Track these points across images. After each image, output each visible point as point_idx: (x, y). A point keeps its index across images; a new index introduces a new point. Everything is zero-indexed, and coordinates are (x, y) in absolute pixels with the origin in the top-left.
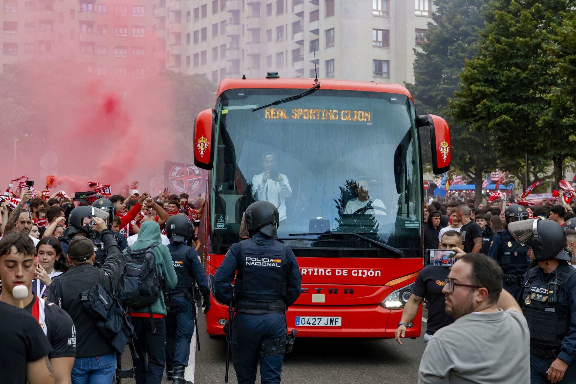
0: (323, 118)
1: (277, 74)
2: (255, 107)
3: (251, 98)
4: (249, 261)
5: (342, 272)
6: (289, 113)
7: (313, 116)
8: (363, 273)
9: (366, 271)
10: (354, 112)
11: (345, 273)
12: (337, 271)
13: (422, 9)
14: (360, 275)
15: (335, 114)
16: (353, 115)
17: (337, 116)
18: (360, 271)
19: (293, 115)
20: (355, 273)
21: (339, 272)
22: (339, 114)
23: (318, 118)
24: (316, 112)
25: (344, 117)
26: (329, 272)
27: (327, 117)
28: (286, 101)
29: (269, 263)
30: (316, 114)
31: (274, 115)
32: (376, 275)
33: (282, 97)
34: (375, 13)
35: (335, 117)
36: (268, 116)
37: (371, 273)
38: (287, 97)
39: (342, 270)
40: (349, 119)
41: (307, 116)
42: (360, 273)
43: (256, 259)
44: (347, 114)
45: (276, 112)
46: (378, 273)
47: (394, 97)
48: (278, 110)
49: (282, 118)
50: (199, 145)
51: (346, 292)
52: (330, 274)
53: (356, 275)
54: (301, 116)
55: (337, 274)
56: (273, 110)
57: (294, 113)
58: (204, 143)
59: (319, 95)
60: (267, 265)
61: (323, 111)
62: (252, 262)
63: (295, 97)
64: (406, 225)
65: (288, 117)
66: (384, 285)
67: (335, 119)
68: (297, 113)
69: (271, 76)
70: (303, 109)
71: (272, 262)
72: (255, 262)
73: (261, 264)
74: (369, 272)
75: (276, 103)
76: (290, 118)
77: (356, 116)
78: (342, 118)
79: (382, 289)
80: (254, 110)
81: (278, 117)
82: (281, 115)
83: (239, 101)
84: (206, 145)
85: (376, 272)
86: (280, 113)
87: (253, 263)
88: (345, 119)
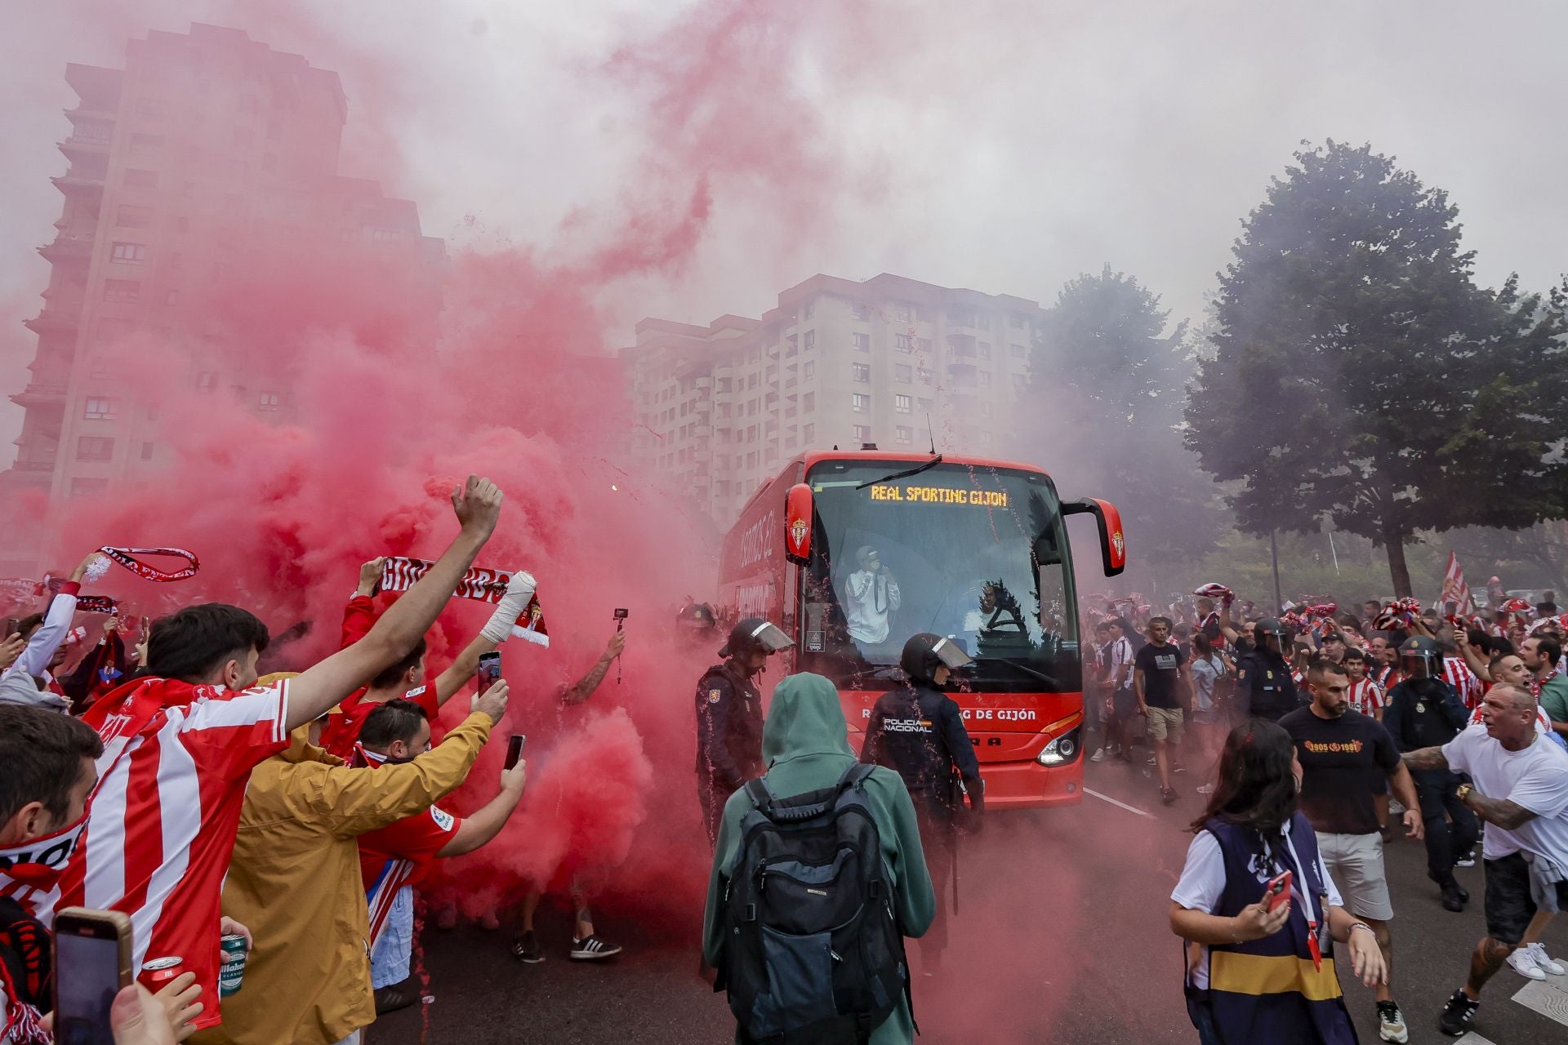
0: (947, 500)
1: (875, 445)
2: (858, 483)
3: (854, 471)
4: (888, 724)
5: (985, 714)
6: (903, 493)
7: (934, 498)
8: (1012, 715)
9: (1016, 712)
10: (986, 493)
11: (989, 716)
12: (978, 712)
13: (902, 405)
14: (1009, 718)
15: (963, 495)
16: (985, 497)
17: (965, 498)
18: (1009, 712)
19: (908, 494)
20: (1001, 715)
21: (980, 714)
22: (968, 496)
23: (941, 500)
24: (939, 492)
25: (974, 500)
26: (967, 714)
27: (952, 498)
28: (900, 476)
29: (915, 727)
30: (938, 495)
31: (883, 495)
32: (1029, 718)
33: (895, 472)
34: (855, 409)
35: (963, 499)
36: (875, 496)
37: (1023, 715)
38: (901, 471)
39: (985, 712)
40: (980, 503)
41: (926, 497)
42: (1009, 715)
43: (898, 721)
44: (978, 496)
45: (886, 491)
46: (1032, 714)
47: (1032, 476)
48: (888, 488)
49: (894, 498)
50: (794, 530)
51: (990, 742)
52: (969, 717)
53: (1004, 717)
54: (919, 497)
55: (978, 717)
56: (882, 488)
57: (910, 493)
58: (801, 529)
59: (941, 470)
60: (911, 730)
61: (948, 491)
62: (891, 725)
63: (911, 471)
64: (1063, 646)
65: (901, 499)
66: (1039, 732)
67: (962, 502)
68: (913, 492)
69: (866, 447)
70: (922, 487)
71: (918, 725)
72: (895, 726)
73: (904, 729)
74: (1021, 713)
75: (887, 479)
76: (905, 499)
77: (988, 499)
78: (972, 501)
79: (1038, 737)
80: (858, 488)
81: (889, 498)
82: (894, 495)
83: (837, 475)
84: (804, 531)
85: (1030, 713)
86: (891, 492)
87: (893, 728)
88: (976, 502)
